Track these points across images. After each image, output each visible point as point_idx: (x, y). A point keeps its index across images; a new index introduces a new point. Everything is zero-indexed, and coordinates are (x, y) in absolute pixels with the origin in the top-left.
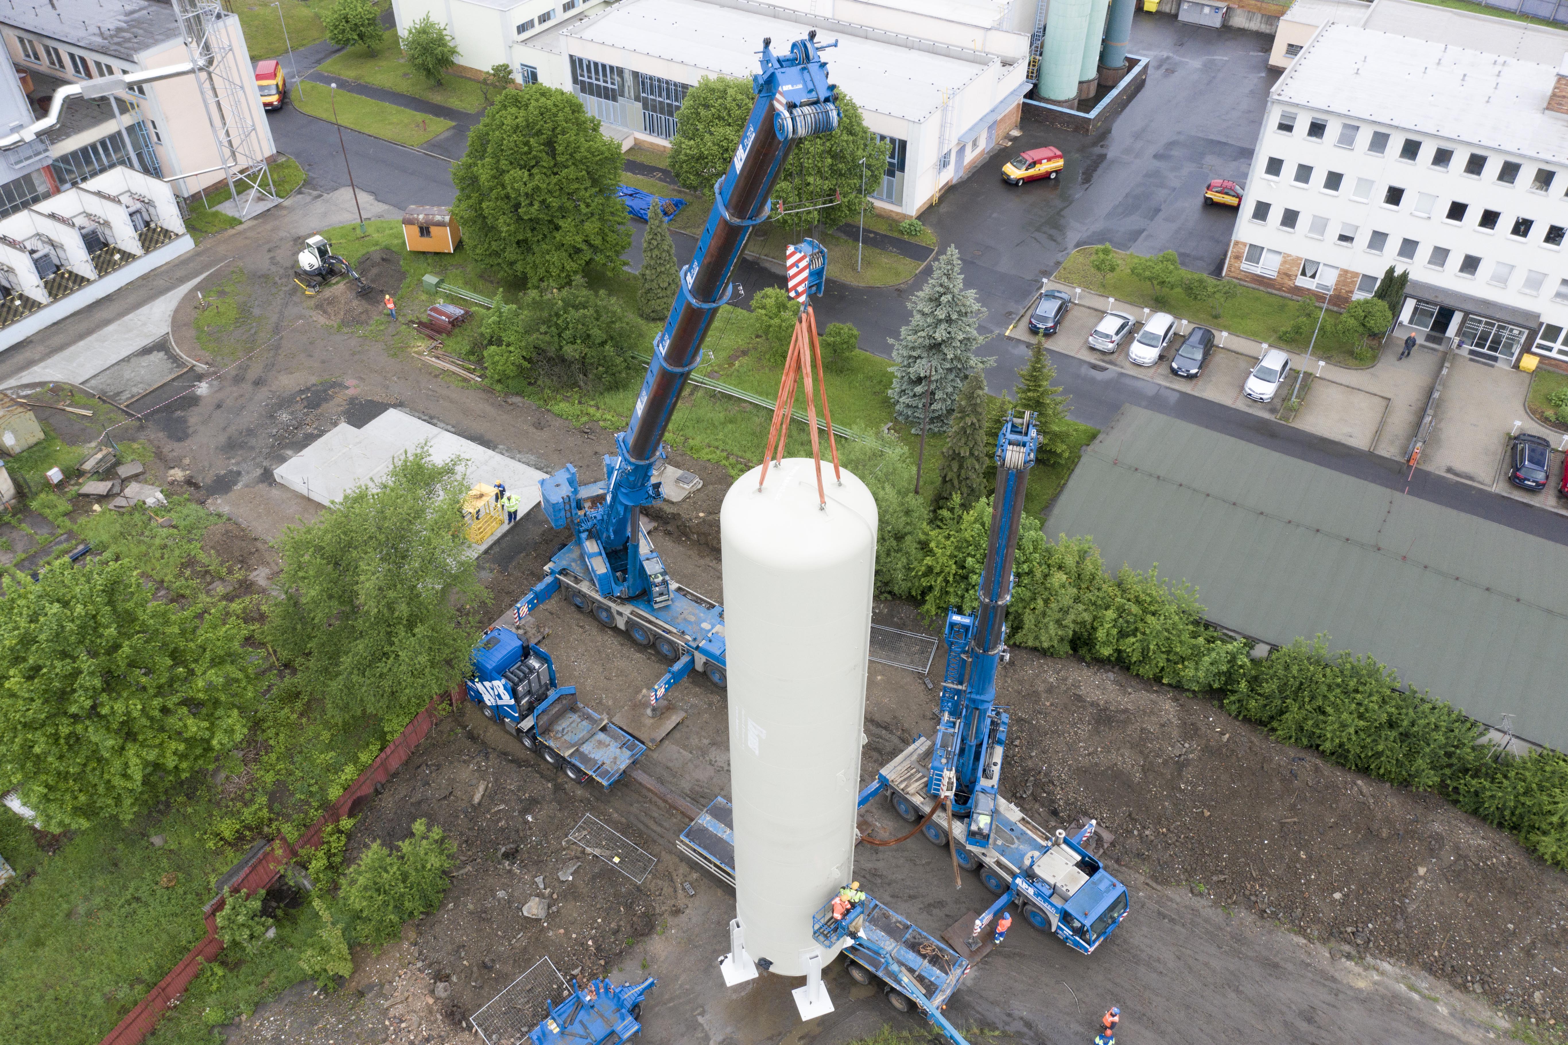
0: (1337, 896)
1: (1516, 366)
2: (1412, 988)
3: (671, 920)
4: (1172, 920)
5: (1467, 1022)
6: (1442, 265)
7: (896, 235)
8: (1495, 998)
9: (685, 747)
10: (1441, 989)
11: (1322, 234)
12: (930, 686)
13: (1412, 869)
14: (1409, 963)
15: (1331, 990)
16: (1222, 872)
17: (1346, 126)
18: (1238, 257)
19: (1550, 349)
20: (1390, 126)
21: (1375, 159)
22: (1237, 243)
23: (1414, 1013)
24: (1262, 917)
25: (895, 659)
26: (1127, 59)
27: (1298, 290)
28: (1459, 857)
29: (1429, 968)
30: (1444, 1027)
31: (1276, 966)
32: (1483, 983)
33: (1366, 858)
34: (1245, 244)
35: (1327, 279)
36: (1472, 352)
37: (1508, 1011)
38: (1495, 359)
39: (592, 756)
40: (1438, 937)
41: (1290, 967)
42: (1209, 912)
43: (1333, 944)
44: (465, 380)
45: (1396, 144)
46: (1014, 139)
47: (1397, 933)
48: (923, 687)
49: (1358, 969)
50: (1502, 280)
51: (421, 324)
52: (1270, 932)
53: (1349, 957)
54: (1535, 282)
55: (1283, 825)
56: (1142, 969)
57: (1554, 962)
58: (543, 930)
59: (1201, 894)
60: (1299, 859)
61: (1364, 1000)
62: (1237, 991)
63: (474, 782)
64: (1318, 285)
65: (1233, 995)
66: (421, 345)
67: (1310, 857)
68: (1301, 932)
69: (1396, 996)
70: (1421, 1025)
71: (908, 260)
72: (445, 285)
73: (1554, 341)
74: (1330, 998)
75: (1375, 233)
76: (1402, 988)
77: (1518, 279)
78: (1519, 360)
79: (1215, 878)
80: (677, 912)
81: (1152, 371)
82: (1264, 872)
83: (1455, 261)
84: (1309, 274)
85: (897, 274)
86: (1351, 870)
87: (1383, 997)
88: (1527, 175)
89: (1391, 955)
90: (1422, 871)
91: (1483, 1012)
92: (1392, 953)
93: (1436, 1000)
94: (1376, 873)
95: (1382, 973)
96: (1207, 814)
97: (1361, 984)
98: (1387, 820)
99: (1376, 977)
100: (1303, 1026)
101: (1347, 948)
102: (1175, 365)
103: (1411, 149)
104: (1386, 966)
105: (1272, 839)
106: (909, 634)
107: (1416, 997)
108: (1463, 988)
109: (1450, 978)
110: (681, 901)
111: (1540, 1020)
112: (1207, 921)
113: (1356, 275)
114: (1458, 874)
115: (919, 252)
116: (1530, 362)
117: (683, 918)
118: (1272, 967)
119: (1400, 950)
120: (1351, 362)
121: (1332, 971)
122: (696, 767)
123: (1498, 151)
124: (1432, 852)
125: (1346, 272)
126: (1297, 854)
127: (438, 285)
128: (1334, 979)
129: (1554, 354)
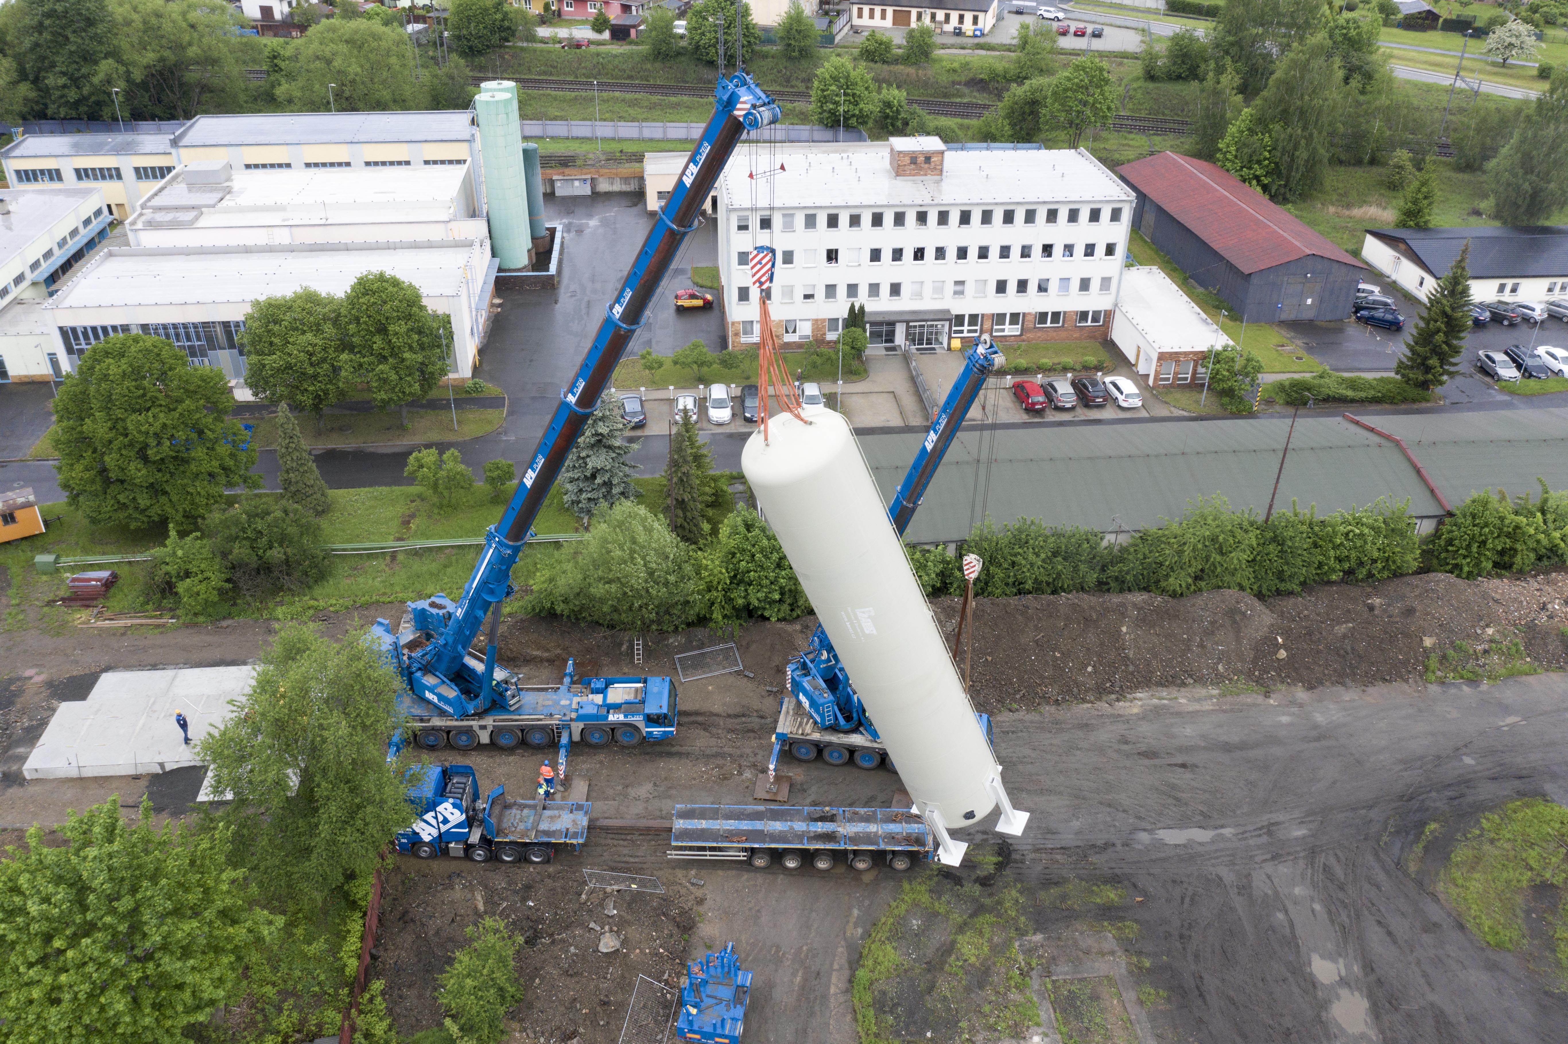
0: (1090, 669)
1: (949, 349)
2: (1160, 699)
3: (701, 909)
4: (1013, 732)
5: (1199, 700)
6: (878, 295)
7: (464, 396)
8: (1200, 680)
9: (606, 799)
10: (1174, 692)
11: (792, 298)
12: (752, 675)
13: (1119, 631)
14: (1149, 687)
15: (1123, 722)
16: (1019, 691)
17: (784, 215)
18: (737, 334)
19: (962, 332)
20: (816, 207)
21: (811, 233)
22: (733, 323)
23: (1172, 710)
24: (1059, 704)
25: (711, 671)
26: (548, 229)
27: (787, 345)
28: (1139, 609)
29: (1160, 684)
30: (1191, 709)
31: (1087, 725)
32: (1191, 676)
33: (1092, 638)
34: (739, 323)
35: (805, 330)
36: (918, 349)
37: (1212, 684)
38: (934, 349)
39: (554, 828)
40: (1154, 663)
41: (1093, 721)
42: (1029, 717)
43: (1105, 698)
44: (158, 626)
45: (822, 220)
46: (499, 305)
47: (1132, 673)
48: (746, 679)
49: (1128, 704)
50: (919, 295)
51: (63, 599)
52: (1069, 710)
53: (1118, 700)
54: (939, 287)
55: (1036, 642)
56: (1020, 767)
57: (1218, 644)
58: (626, 955)
59: (1017, 710)
60: (1057, 658)
61: (1143, 717)
62: (1078, 749)
63: (469, 896)
64: (801, 337)
65: (1079, 752)
66: (81, 617)
67: (1063, 654)
68: (1084, 701)
69: (1156, 707)
70: (1179, 714)
71: (490, 411)
72: (63, 559)
73: (963, 325)
74: (1126, 726)
75: (828, 286)
76: (1155, 701)
77: (928, 290)
78: (949, 344)
79: (1018, 696)
80: (701, 901)
81: (732, 425)
82: (1042, 677)
83: (885, 290)
84: (790, 330)
85: (489, 422)
86: (1088, 649)
87: (1151, 711)
88: (911, 218)
89: (1137, 688)
90: (1124, 629)
91: (1200, 691)
92: (1137, 686)
93: (1176, 698)
94: (1102, 644)
95: (1140, 699)
96: (990, 659)
97: (1135, 711)
98: (1091, 608)
99: (1140, 703)
100: (1125, 747)
101: (1113, 696)
102: (748, 415)
103: (833, 221)
104: (1138, 695)
105: (1035, 655)
106: (709, 650)
107: (1165, 702)
108: (1184, 684)
109: (1173, 683)
110: (699, 893)
111: (1230, 680)
112: (1032, 722)
113: (824, 320)
114: (1143, 620)
115: (495, 403)
116: (956, 344)
117: (709, 903)
118: (1085, 727)
119: (1139, 683)
120: (854, 377)
121: (1116, 712)
122: (628, 807)
123: (888, 206)
124: (1123, 615)
125: (817, 320)
126: (1054, 655)
127: (56, 561)
128: (1120, 716)
129: (965, 334)
